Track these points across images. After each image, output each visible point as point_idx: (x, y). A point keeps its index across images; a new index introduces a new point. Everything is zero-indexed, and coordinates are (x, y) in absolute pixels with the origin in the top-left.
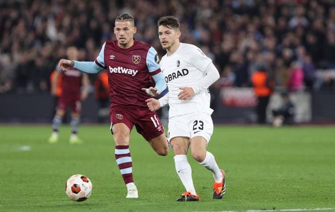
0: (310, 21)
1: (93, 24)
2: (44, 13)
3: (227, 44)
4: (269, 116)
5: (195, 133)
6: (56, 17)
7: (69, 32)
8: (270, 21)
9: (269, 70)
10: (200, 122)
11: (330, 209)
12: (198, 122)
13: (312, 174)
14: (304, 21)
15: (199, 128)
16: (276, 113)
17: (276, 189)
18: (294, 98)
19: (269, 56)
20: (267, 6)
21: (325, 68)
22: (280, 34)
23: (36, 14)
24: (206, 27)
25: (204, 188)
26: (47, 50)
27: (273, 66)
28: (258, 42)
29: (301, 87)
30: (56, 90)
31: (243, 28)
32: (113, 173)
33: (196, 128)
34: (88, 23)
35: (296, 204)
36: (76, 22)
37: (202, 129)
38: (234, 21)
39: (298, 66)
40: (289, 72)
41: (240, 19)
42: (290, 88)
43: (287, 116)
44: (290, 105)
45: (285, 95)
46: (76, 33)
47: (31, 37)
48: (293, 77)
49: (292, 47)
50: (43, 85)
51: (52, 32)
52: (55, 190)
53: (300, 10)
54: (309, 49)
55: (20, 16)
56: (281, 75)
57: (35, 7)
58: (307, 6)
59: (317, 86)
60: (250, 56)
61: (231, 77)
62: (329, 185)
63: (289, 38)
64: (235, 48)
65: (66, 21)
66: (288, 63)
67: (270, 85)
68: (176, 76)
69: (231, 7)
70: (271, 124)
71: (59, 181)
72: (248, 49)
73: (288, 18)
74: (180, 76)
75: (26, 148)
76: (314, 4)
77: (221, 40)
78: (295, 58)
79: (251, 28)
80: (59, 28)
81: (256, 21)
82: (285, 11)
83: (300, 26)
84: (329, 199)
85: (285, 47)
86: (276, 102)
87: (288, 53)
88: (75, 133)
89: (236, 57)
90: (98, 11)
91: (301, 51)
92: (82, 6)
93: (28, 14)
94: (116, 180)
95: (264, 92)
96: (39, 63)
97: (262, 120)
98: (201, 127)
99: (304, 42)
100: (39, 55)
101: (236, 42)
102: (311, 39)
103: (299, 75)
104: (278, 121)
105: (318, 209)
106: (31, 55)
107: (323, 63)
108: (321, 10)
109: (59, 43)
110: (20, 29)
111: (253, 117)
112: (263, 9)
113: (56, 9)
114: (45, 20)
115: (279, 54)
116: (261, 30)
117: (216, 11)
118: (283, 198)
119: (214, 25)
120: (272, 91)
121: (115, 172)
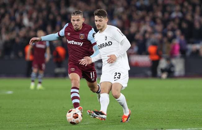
0: (184, 14)
1: (51, 17)
2: (21, 10)
3: (133, 29)
4: (159, 72)
5: (115, 80)
6: (28, 12)
7: (36, 22)
8: (159, 14)
9: (159, 44)
10: (119, 73)
11: (196, 129)
12: (117, 74)
13: (185, 108)
14: (180, 15)
15: (118, 77)
16: (163, 71)
17: (163, 117)
18: (174, 61)
19: (158, 36)
20: (158, 5)
21: (193, 43)
22: (165, 23)
23: (16, 11)
24: (120, 18)
25: (119, 116)
26: (22, 32)
27: (161, 42)
28: (152, 27)
29: (178, 54)
30: (29, 57)
31: (143, 18)
32: (64, 107)
33: (116, 78)
34: (48, 16)
35: (176, 126)
36: (40, 15)
37: (119, 78)
38: (137, 15)
39: (176, 42)
40: (171, 46)
41: (141, 13)
42: (172, 55)
43: (170, 72)
44: (172, 66)
45: (168, 59)
46: (40, 22)
47: (13, 24)
48: (174, 48)
49: (173, 30)
50: (20, 54)
51: (26, 21)
52: (28, 118)
53: (178, 8)
54: (183, 32)
55: (6, 12)
56: (166, 47)
57: (15, 6)
58: (182, 5)
59: (188, 54)
60: (147, 36)
61: (136, 49)
62: (196, 114)
63: (171, 25)
64: (138, 31)
65: (35, 15)
66: (170, 40)
67: (159, 54)
68: (105, 46)
69: (135, 6)
70: (160, 77)
71: (31, 112)
72: (146, 32)
73: (170, 13)
74: (107, 46)
75: (10, 92)
76: (186, 4)
77: (130, 26)
78: (174, 37)
79: (148, 19)
80: (30, 19)
81: (151, 14)
82: (168, 9)
83: (177, 17)
84: (196, 123)
85: (169, 30)
86: (163, 64)
87: (170, 34)
88: (40, 83)
89: (138, 36)
90: (54, 8)
91: (178, 33)
92: (44, 5)
93: (11, 11)
94: (65, 111)
95: (156, 57)
96: (18, 40)
97: (154, 75)
98: (119, 77)
99: (180, 27)
100: (18, 35)
101: (139, 27)
102: (184, 25)
103: (177, 48)
104: (164, 75)
105: (189, 129)
106: (13, 35)
107: (192, 40)
108: (190, 8)
109: (30, 28)
110: (6, 20)
111: (149, 73)
112: (155, 7)
113: (28, 7)
114: (21, 14)
115: (164, 35)
116: (154, 20)
117: (126, 8)
118: (168, 122)
119: (125, 17)
120: (160, 57)
121: (65, 107)
